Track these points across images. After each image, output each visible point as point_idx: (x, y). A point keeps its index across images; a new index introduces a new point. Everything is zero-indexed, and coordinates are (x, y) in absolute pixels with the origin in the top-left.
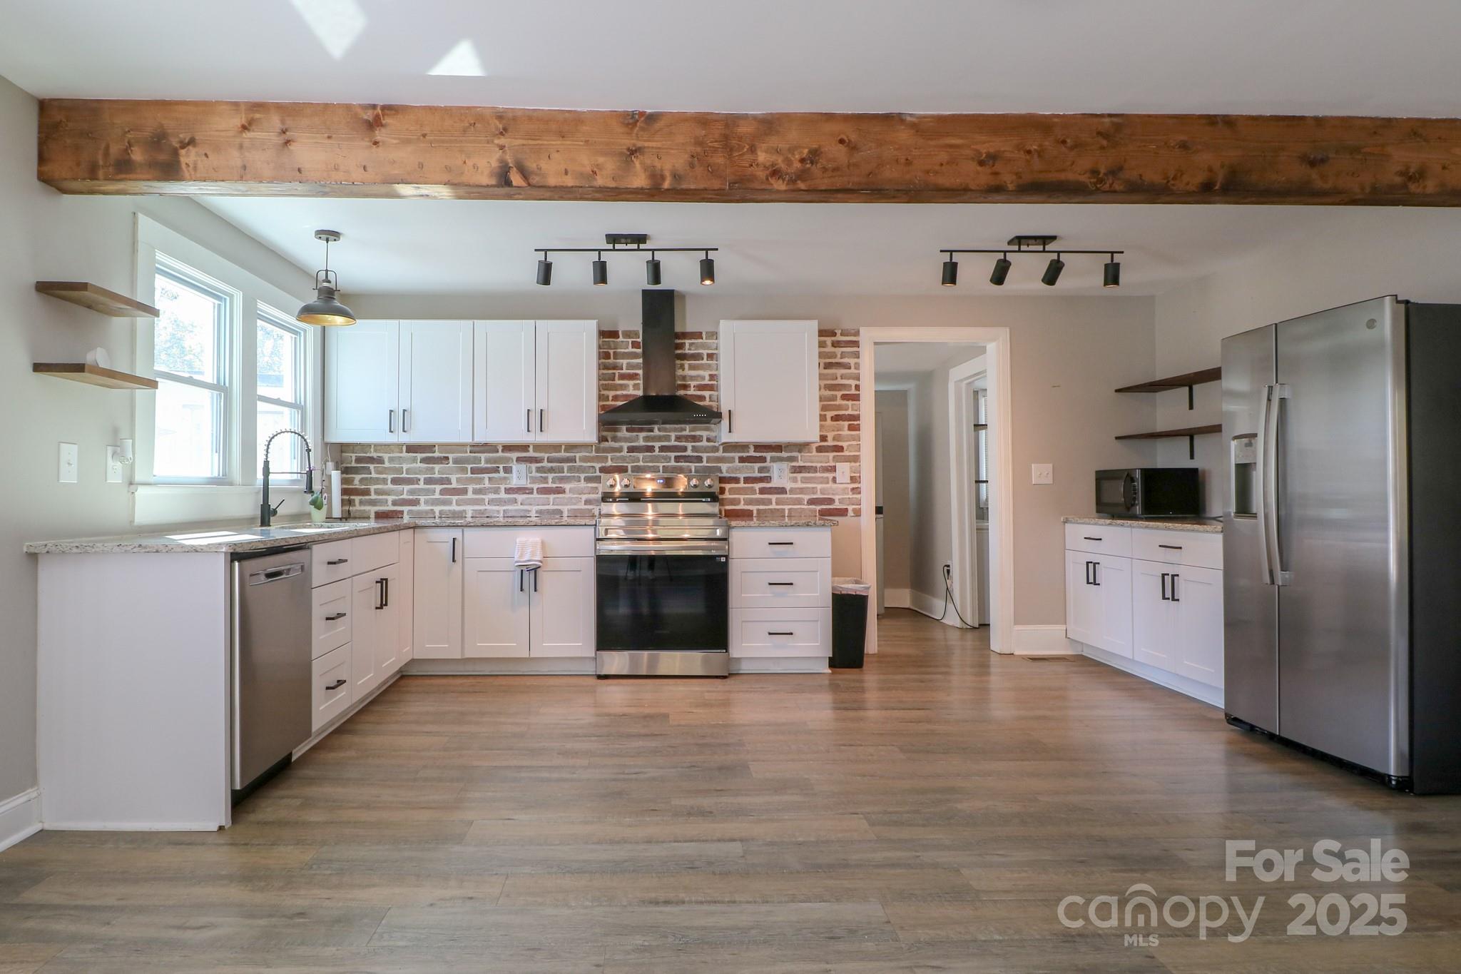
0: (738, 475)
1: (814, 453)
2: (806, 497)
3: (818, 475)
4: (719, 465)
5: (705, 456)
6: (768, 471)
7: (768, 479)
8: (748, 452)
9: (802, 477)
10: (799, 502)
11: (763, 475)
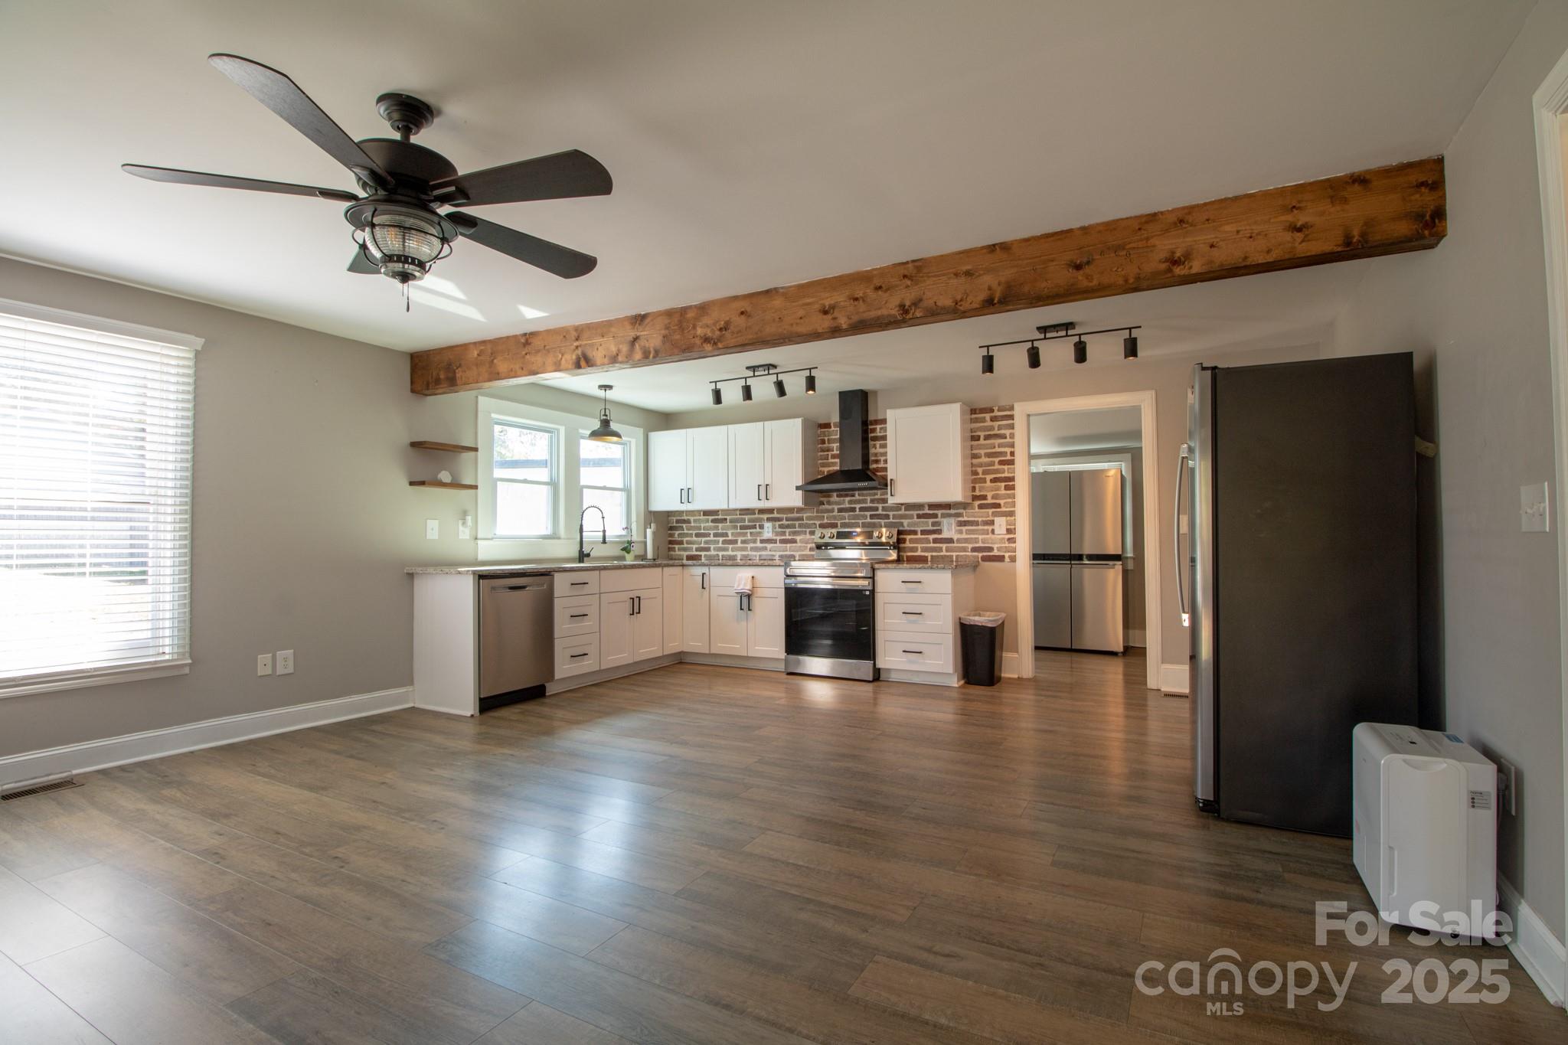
0: (916, 529)
1: (977, 510)
2: (970, 546)
3: (980, 527)
4: (902, 521)
5: (891, 514)
6: (939, 525)
7: (939, 532)
8: (923, 510)
9: (966, 530)
10: (964, 549)
11: (935, 528)
